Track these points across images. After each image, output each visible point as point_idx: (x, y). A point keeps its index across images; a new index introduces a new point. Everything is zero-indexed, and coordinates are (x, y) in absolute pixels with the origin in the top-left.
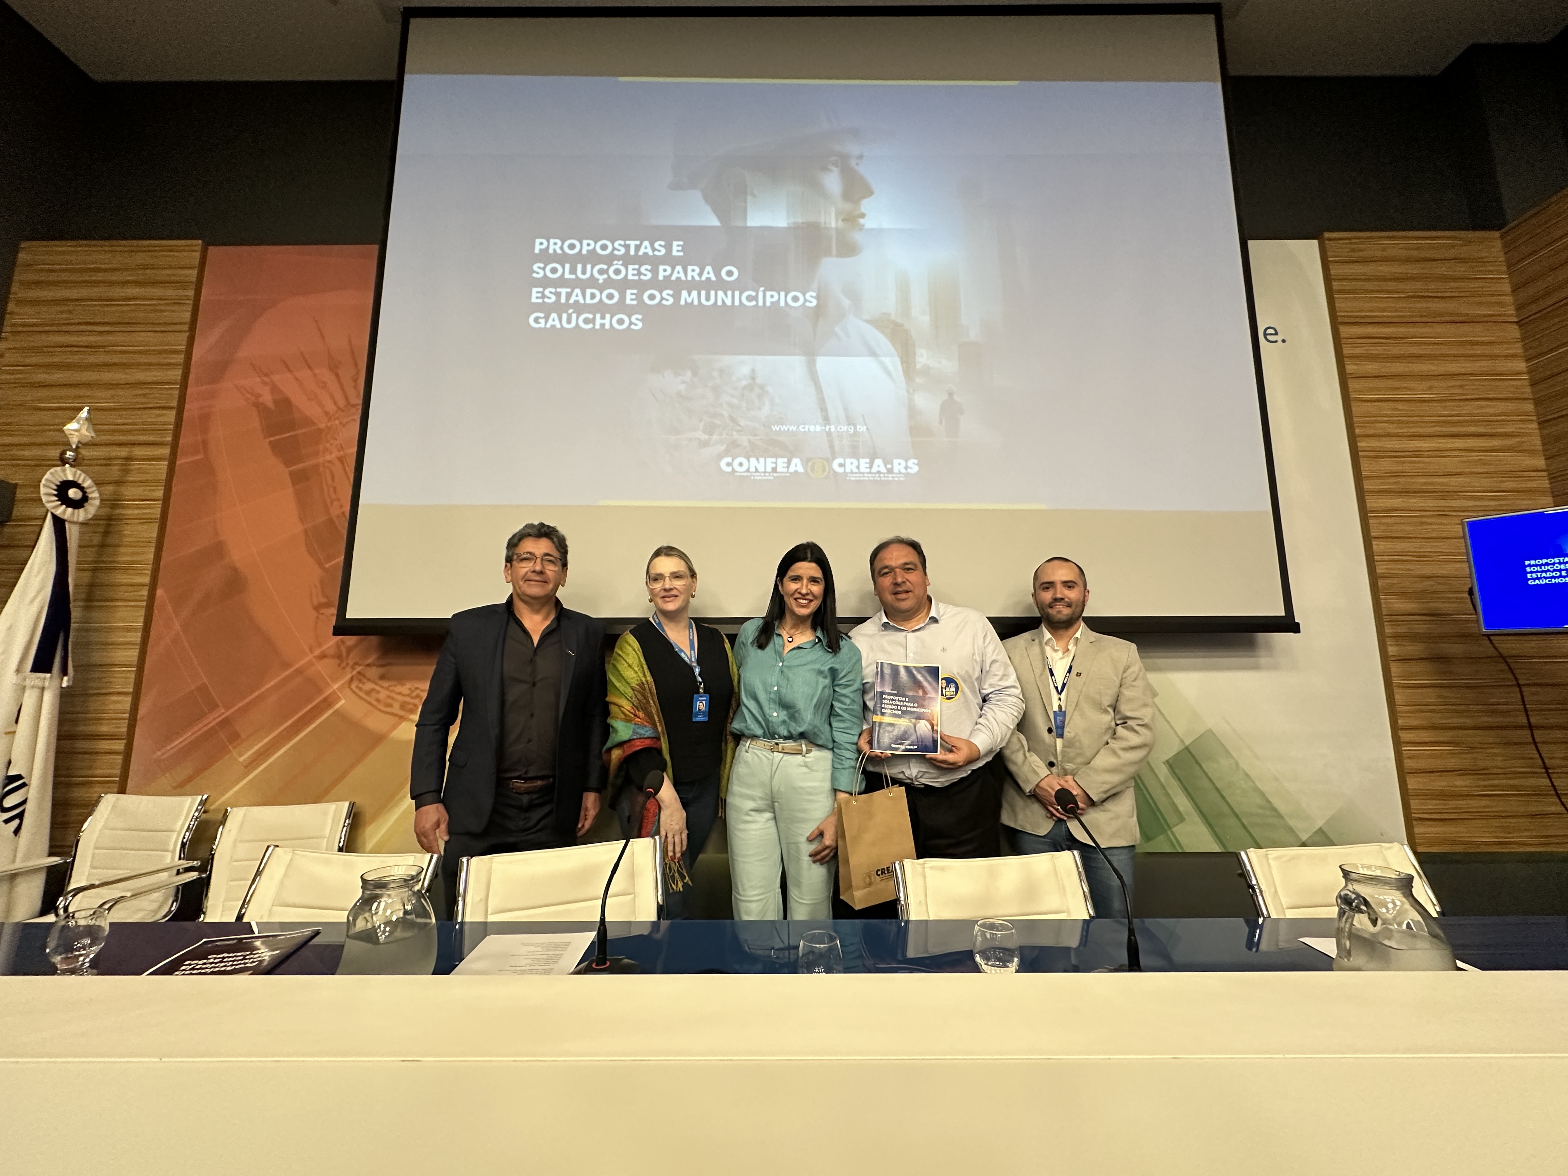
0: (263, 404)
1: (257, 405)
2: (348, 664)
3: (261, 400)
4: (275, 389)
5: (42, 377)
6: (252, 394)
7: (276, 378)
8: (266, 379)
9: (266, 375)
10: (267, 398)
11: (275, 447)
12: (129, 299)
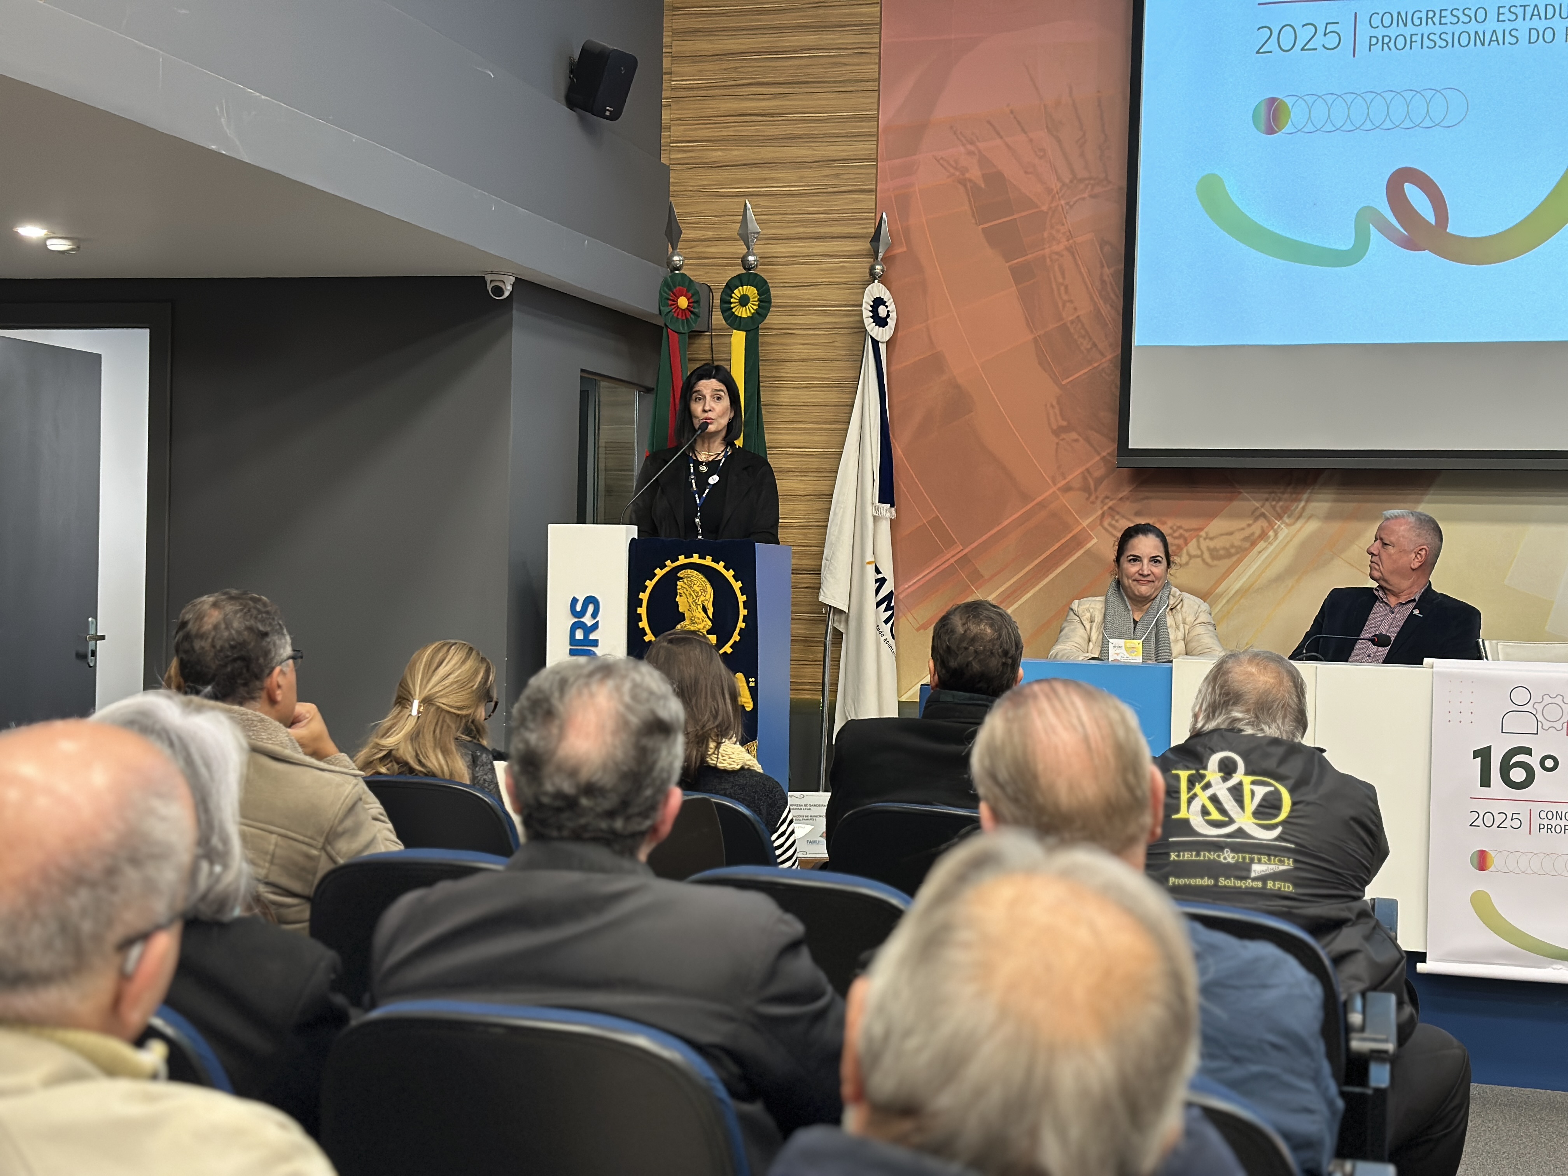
0: (970, 180)
1: (963, 182)
2: (1097, 498)
3: (967, 175)
4: (984, 162)
5: (717, 155)
6: (956, 169)
7: (981, 145)
8: (970, 147)
9: (972, 143)
10: (975, 173)
11: (991, 235)
12: (803, 50)
